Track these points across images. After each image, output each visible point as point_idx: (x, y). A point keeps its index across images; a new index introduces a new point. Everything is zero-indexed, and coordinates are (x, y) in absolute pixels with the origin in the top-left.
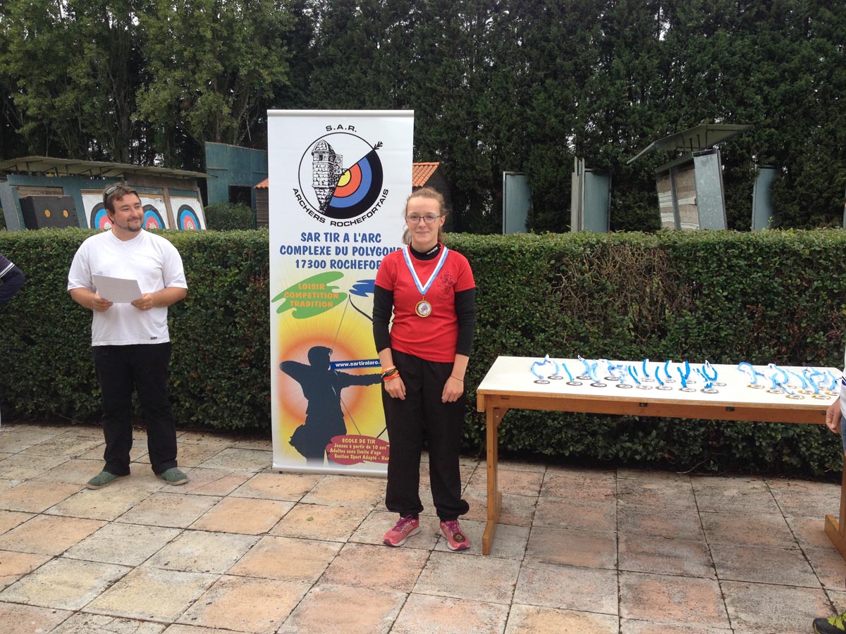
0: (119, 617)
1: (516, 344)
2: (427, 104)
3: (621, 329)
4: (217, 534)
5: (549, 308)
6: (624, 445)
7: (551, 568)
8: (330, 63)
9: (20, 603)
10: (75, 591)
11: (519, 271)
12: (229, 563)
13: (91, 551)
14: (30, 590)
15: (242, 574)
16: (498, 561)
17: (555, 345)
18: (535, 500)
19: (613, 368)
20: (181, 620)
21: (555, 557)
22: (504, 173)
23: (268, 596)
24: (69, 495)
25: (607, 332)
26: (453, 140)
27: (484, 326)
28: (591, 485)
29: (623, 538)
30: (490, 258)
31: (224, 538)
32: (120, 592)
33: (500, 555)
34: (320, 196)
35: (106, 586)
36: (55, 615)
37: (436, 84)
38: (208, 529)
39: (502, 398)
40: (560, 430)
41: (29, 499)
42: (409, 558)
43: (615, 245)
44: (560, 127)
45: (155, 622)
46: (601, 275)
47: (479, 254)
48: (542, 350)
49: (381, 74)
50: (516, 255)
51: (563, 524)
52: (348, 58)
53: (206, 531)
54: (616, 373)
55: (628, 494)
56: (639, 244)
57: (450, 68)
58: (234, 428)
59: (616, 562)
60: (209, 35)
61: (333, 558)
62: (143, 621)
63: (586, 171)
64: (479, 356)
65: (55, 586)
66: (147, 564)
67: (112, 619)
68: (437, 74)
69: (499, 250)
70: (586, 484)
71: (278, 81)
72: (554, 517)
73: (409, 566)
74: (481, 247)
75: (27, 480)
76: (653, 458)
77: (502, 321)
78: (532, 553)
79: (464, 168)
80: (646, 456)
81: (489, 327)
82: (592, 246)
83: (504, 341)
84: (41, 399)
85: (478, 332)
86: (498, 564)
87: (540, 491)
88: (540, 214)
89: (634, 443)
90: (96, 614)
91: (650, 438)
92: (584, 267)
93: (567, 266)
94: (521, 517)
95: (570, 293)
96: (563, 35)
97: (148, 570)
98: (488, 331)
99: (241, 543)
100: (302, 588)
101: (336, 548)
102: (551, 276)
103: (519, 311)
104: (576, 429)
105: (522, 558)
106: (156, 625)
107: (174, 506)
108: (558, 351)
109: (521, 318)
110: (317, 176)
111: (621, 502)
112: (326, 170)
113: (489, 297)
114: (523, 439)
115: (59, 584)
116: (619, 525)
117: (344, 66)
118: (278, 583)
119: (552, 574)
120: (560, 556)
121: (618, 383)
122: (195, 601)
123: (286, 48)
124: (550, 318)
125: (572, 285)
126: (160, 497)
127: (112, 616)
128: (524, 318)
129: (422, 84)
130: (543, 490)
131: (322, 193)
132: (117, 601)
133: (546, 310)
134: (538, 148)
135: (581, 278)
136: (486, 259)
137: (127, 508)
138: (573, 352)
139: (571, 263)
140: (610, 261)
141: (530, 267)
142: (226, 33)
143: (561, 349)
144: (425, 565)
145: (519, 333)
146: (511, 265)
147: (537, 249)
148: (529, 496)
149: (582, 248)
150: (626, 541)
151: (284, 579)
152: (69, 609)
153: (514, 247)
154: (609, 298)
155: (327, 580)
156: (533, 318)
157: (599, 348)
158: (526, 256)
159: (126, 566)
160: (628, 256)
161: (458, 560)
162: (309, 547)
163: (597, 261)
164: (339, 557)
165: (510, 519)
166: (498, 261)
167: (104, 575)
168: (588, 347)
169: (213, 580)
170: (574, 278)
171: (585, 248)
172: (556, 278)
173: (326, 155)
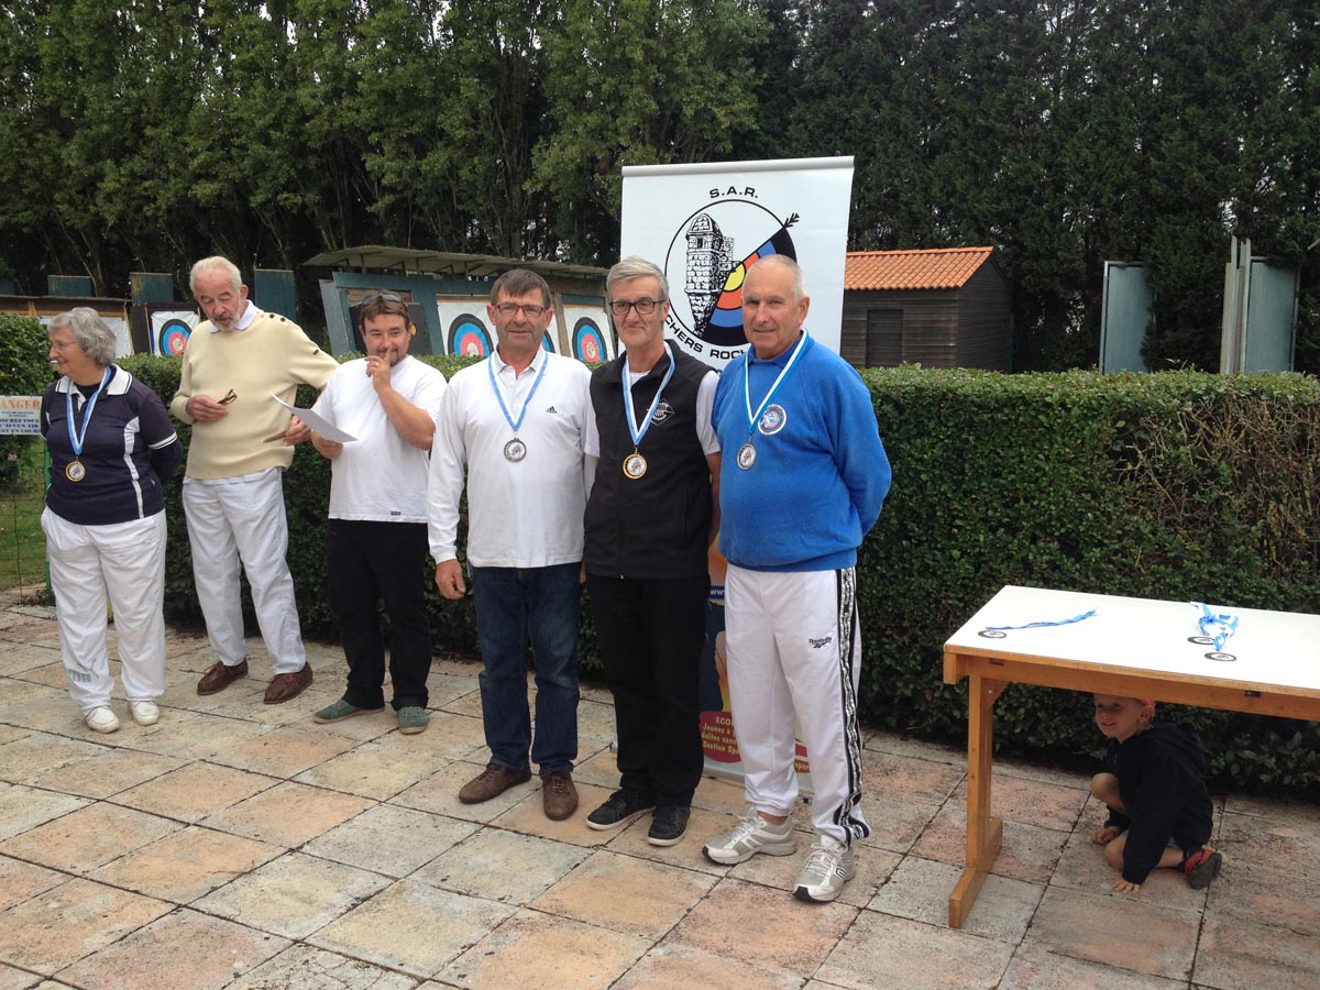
0: (355, 959)
1: (1048, 564)
2: (977, 153)
3: (1243, 547)
4: (529, 838)
5: (1111, 505)
6: (1240, 754)
7: (1067, 964)
9: (225, 918)
10: (304, 908)
11: (1059, 439)
12: (536, 889)
13: (342, 846)
14: (242, 901)
15: (550, 911)
16: (973, 941)
17: (1119, 570)
18: (1063, 837)
19: (1211, 621)
20: (442, 976)
21: (1079, 947)
22: (1106, 263)
23: (582, 953)
24: (334, 754)
25: (1219, 549)
26: (1019, 211)
27: (993, 530)
29: (1212, 922)
30: (1007, 415)
31: (539, 846)
32: (365, 918)
33: (979, 930)
34: (695, 308)
35: (349, 905)
36: (267, 943)
37: (996, 119)
38: (517, 828)
39: (992, 663)
41: (279, 755)
43: (1239, 397)
44: (1208, 187)
45: (403, 974)
46: (1210, 448)
47: (989, 408)
49: (904, 106)
50: (1053, 410)
51: (1106, 887)
52: (851, 85)
53: (515, 832)
54: (1213, 630)
55: (1239, 842)
56: (1285, 396)
57: (1018, 92)
58: (588, 668)
59: (1190, 967)
60: (638, 56)
61: (697, 901)
62: (388, 969)
63: (1252, 261)
64: (981, 581)
65: (279, 896)
66: (415, 876)
67: (345, 960)
68: (997, 103)
69: (1023, 400)
71: (741, 124)
72: (1091, 871)
73: (818, 931)
74: (993, 394)
75: (284, 725)
76: (1294, 782)
77: (1024, 523)
78: (1039, 932)
79: (1037, 256)
80: (1281, 778)
81: (1001, 532)
82: (1196, 398)
83: (1031, 558)
84: (324, 605)
85: (982, 539)
86: (972, 946)
87: (1076, 823)
89: (1260, 753)
90: (324, 950)
91: (1290, 745)
92: (1178, 436)
93: (1146, 432)
94: (1032, 866)
95: (1150, 480)
96: (1219, 32)
97: (416, 887)
98: (999, 539)
99: (561, 857)
100: (635, 946)
101: (705, 884)
102: (1117, 449)
103: (1057, 507)
105: (1018, 940)
106: (404, 979)
108: (1124, 580)
109: (1059, 519)
110: (693, 273)
113: (1002, 481)
114: (1055, 729)
115: (285, 894)
116: (1209, 898)
117: (843, 97)
118: (601, 932)
119: (1066, 977)
120: (1087, 944)
121: (1211, 649)
122: (472, 945)
123: (752, 71)
124: (1113, 523)
125: (1156, 466)
126: (463, 770)
127: (346, 956)
128: (1065, 520)
129: (970, 121)
130: (1082, 820)
131: (699, 303)
132: (359, 934)
133: (1106, 508)
134: (1168, 222)
135: (1173, 453)
136: (999, 416)
137: (410, 782)
138: (1153, 585)
139: (1155, 427)
140: (1229, 426)
141: (1078, 431)
142: (664, 54)
143: (1131, 577)
144: (846, 933)
145: (1055, 545)
146: (1044, 427)
147: (1093, 402)
148: (1055, 830)
149: (1176, 402)
150: (1217, 930)
151: (612, 926)
152: (289, 936)
153: (1051, 396)
154: (1224, 491)
155: (679, 938)
156: (1081, 520)
157: (1201, 579)
158: (1073, 413)
159: (387, 876)
160: (1262, 417)
161: (904, 932)
162: (663, 877)
163: (1203, 425)
164: (706, 901)
165: (1012, 868)
166: (1021, 419)
167: (351, 887)
168: (1182, 577)
169: (505, 915)
170: (1159, 453)
171: (1182, 402)
172: (1124, 453)
173: (709, 239)
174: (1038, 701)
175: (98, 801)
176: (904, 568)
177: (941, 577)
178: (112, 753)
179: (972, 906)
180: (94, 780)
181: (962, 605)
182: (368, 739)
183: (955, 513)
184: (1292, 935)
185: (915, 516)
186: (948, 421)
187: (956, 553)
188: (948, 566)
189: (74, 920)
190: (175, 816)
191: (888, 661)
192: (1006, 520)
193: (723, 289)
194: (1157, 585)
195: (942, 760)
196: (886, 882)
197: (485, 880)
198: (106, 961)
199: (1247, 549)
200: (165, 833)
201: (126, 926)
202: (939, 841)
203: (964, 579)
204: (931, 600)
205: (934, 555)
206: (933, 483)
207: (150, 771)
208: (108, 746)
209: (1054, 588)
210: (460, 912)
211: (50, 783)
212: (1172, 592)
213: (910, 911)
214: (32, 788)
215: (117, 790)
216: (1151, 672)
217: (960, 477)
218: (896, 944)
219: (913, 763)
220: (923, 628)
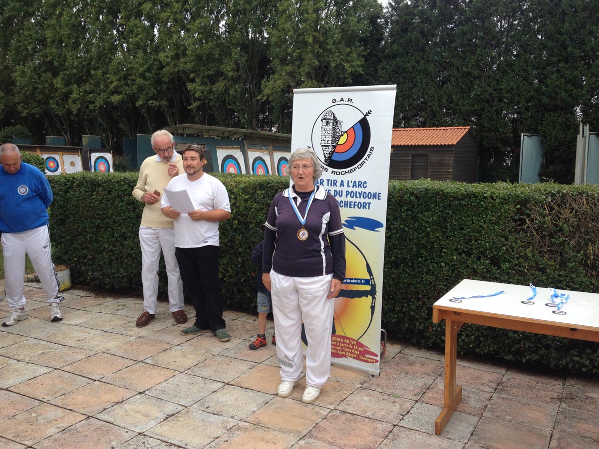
0: (166, 442)
1: (485, 270)
2: (463, 83)
3: (574, 264)
4: (246, 390)
5: (514, 243)
6: (573, 359)
8: (393, 56)
9: (109, 422)
10: (144, 419)
11: (490, 213)
12: (248, 412)
13: (163, 392)
14: (117, 415)
15: (254, 423)
16: (446, 441)
17: (517, 273)
18: (490, 395)
19: (557, 297)
21: (494, 445)
22: (522, 134)
23: (267, 442)
24: (162, 351)
25: (563, 264)
26: (482, 110)
27: (460, 254)
28: (541, 388)
29: (556, 435)
30: (467, 202)
31: (250, 393)
32: (171, 424)
33: (449, 436)
34: (325, 152)
35: (164, 418)
36: (127, 434)
37: (471, 68)
38: (241, 386)
39: (455, 314)
40: (519, 342)
41: (137, 350)
42: (377, 428)
43: (572, 195)
46: (559, 218)
47: (458, 198)
48: (507, 277)
49: (430, 62)
50: (488, 200)
51: (509, 418)
52: (407, 53)
53: (240, 387)
55: (571, 399)
56: (594, 195)
57: (482, 56)
60: (311, 40)
61: (321, 420)
62: (180, 447)
63: (590, 134)
64: (454, 277)
65: (133, 413)
66: (195, 406)
67: (161, 443)
68: (472, 61)
69: (474, 195)
70: (537, 387)
72: (502, 411)
73: (375, 435)
74: (460, 192)
75: (140, 337)
77: (474, 251)
78: (476, 438)
80: (592, 370)
81: (463, 255)
82: (553, 195)
83: (475, 267)
85: (455, 258)
86: (445, 443)
87: (496, 389)
88: (551, 167)
89: (582, 358)
90: (152, 438)
91: (596, 355)
92: (544, 212)
93: (530, 210)
94: (475, 408)
95: (532, 232)
96: (574, 30)
97: (195, 410)
98: (463, 258)
99: (260, 398)
100: (292, 439)
101: (324, 412)
102: (517, 218)
103: (489, 244)
104: (533, 342)
105: (466, 441)
107: (225, 366)
108: (520, 278)
109: (490, 249)
110: (324, 137)
111: (564, 405)
112: (331, 132)
113: (464, 232)
114: (488, 345)
115: (136, 412)
116: (556, 424)
117: (403, 58)
118: (276, 433)
120: (498, 443)
121: (555, 309)
122: (218, 437)
123: (362, 48)
124: (515, 251)
125: (535, 226)
126: (219, 359)
127: (161, 441)
128: (493, 250)
129: (460, 69)
130: (499, 387)
131: (327, 150)
132: (169, 431)
133: (511, 245)
134: (551, 116)
135: (542, 220)
136: (463, 202)
137: (195, 364)
138: (533, 280)
139: (534, 208)
140: (568, 208)
141: (499, 209)
142: (322, 39)
143: (523, 276)
144: (388, 436)
145: (488, 261)
146: (484, 207)
147: (506, 196)
148: (487, 392)
149: (544, 197)
150: (559, 439)
151: (282, 431)
152: (137, 431)
153: (487, 193)
154: (565, 238)
155: (312, 436)
156: (500, 250)
157: (555, 278)
158: (496, 201)
159: (182, 405)
160: (583, 204)
161: (414, 436)
162: (306, 409)
163: (556, 207)
164: (324, 420)
165: (465, 408)
166: (473, 204)
167: (166, 410)
168: (546, 277)
169: (234, 424)
170: (536, 220)
171: (547, 197)
172: (520, 220)
173: (331, 121)
174: (480, 333)
175: (56, 369)
176: (419, 271)
177: (436, 275)
178: (64, 348)
179: (446, 425)
180: (55, 360)
181: (446, 288)
182: (177, 344)
183: (443, 246)
184: (593, 442)
185: (425, 247)
186: (440, 204)
187: (443, 264)
188: (440, 270)
189: (42, 422)
190: (89, 377)
191: (412, 313)
192: (466, 249)
193: (337, 144)
194: (535, 280)
195: (436, 359)
196: (407, 414)
197: (226, 408)
198: (55, 440)
199: (576, 265)
200: (85, 384)
201: (65, 425)
202: (433, 396)
203: (447, 276)
204: (432, 286)
205: (433, 265)
206: (433, 232)
207: (79, 356)
208: (62, 345)
209: (488, 281)
210: (214, 422)
211: (36, 361)
212: (541, 283)
213: (418, 427)
214: (28, 363)
215: (65, 365)
216: (527, 319)
217: (445, 230)
218: (410, 442)
219: (423, 360)
220: (428, 298)
